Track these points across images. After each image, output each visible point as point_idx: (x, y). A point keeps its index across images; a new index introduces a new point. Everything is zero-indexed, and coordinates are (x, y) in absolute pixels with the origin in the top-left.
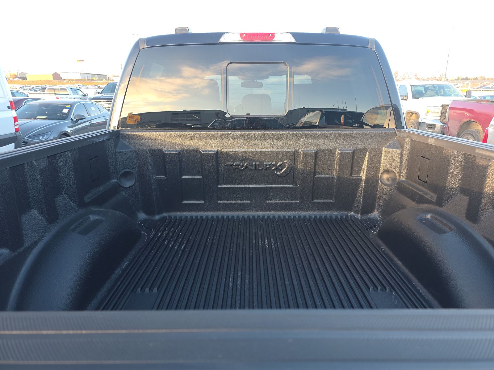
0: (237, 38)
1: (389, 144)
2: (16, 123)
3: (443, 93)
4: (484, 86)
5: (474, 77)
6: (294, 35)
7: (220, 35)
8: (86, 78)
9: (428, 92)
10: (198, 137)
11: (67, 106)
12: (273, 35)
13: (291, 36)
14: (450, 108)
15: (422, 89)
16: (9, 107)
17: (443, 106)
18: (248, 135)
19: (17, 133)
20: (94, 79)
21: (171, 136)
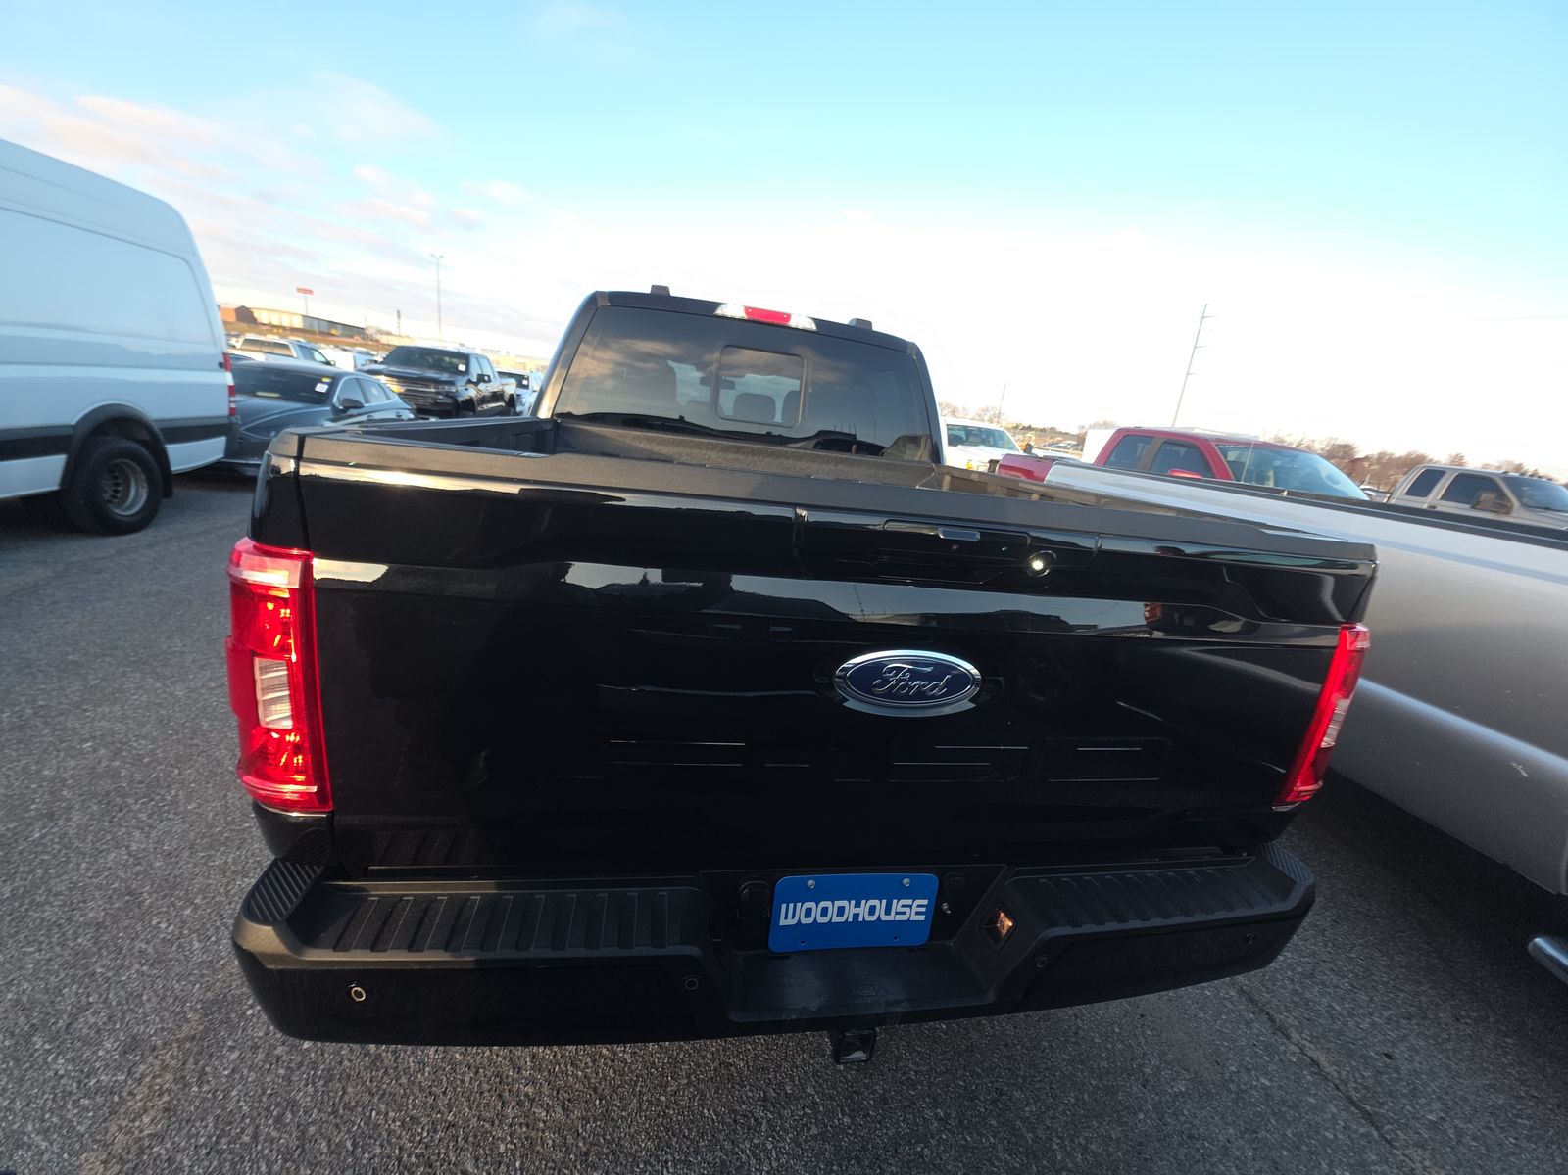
0: (740, 314)
1: (924, 481)
2: (233, 399)
3: (992, 443)
4: (1053, 444)
5: (1041, 427)
6: (817, 321)
7: (716, 305)
8: (316, 328)
9: (971, 439)
10: (673, 443)
11: (325, 380)
12: (789, 317)
13: (811, 321)
14: (1001, 466)
15: (963, 434)
16: (221, 365)
17: (991, 462)
18: (744, 448)
19: (233, 419)
20: (334, 332)
21: (634, 438)
